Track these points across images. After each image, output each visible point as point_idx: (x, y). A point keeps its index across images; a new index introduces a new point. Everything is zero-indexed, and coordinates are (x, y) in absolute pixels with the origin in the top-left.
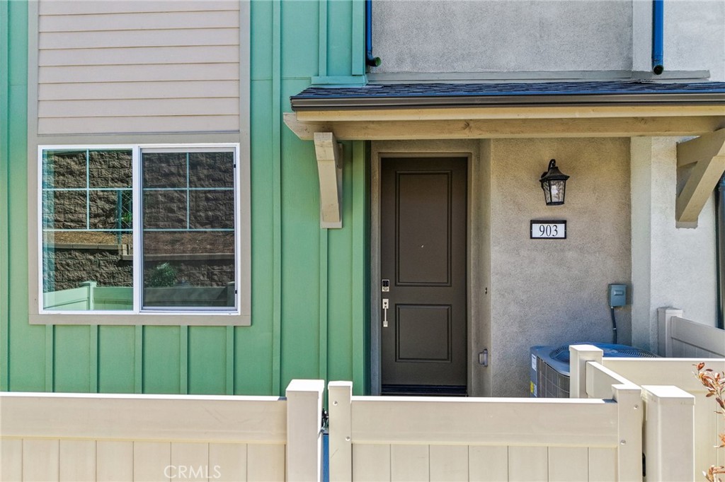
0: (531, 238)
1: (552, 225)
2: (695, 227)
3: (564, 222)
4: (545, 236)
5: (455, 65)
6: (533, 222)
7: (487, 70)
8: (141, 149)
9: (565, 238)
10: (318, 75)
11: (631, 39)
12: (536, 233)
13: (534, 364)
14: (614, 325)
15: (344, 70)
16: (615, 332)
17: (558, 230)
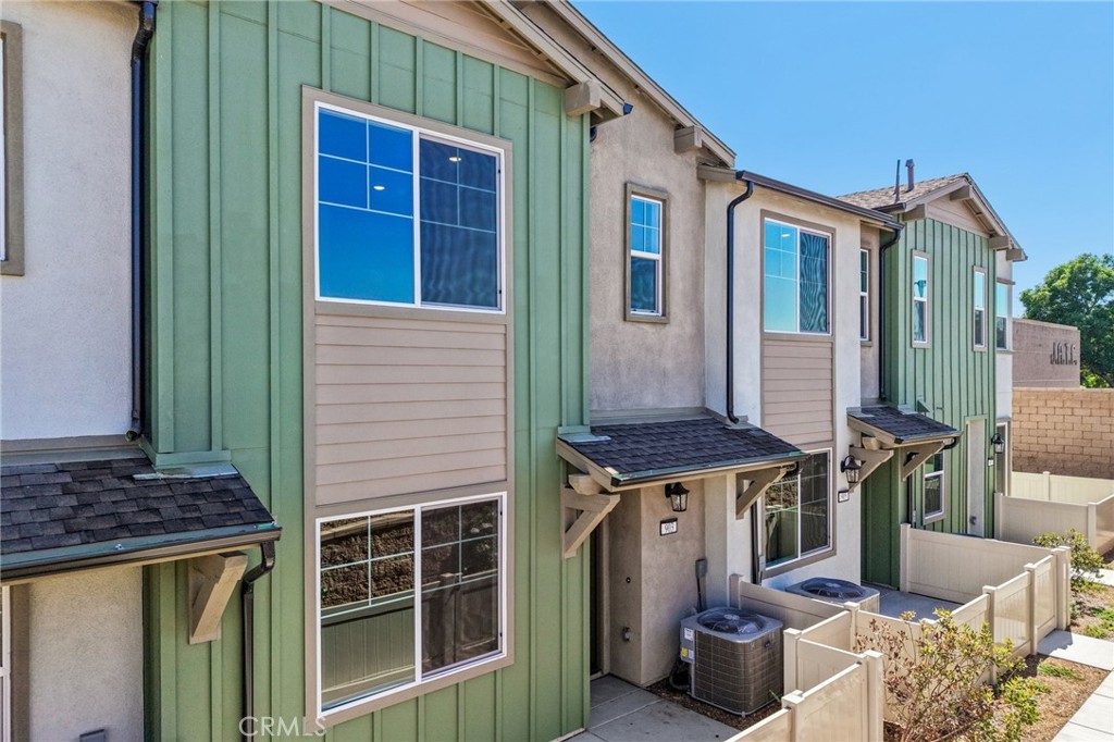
0: (661, 535)
1: (671, 524)
2: (743, 518)
3: (676, 520)
4: (667, 532)
6: (662, 522)
8: (422, 508)
9: (676, 532)
10: (561, 426)
11: (705, 385)
12: (663, 531)
13: (689, 635)
14: (699, 590)
15: (577, 420)
16: (700, 595)
17: (673, 527)
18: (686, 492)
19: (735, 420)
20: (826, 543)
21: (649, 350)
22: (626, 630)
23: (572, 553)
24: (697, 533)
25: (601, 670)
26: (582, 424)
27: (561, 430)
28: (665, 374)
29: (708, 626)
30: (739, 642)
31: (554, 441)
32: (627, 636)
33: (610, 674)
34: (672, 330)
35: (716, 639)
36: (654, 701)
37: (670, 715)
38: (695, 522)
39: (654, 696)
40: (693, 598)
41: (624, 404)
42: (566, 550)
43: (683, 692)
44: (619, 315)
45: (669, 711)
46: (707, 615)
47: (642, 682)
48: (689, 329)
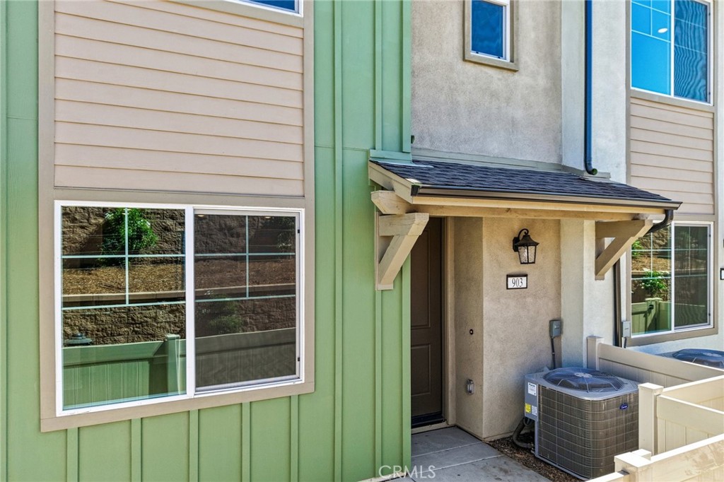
0: (507, 288)
1: (519, 278)
2: (603, 279)
3: (526, 276)
4: (515, 287)
5: (460, 147)
6: (508, 276)
7: (481, 154)
8: (194, 210)
9: (526, 288)
10: (375, 149)
11: (561, 141)
12: (510, 285)
13: (532, 390)
14: (553, 351)
15: (396, 146)
16: (554, 355)
17: (522, 282)
18: (536, 244)
19: (593, 172)
20: (704, 320)
21: (494, 95)
22: (469, 382)
23: (386, 284)
24: (552, 292)
25: (445, 420)
26: (401, 150)
27: (373, 153)
28: (513, 123)
29: (555, 382)
30: (587, 399)
31: (367, 164)
32: (471, 387)
33: (456, 426)
34: (521, 79)
35: (561, 394)
36: (492, 455)
37: (506, 472)
38: (549, 281)
39: (496, 451)
40: (546, 356)
41: (464, 148)
42: (380, 282)
43: (528, 450)
44: (459, 54)
45: (505, 467)
46: (558, 371)
47: (484, 436)
48: (542, 82)
